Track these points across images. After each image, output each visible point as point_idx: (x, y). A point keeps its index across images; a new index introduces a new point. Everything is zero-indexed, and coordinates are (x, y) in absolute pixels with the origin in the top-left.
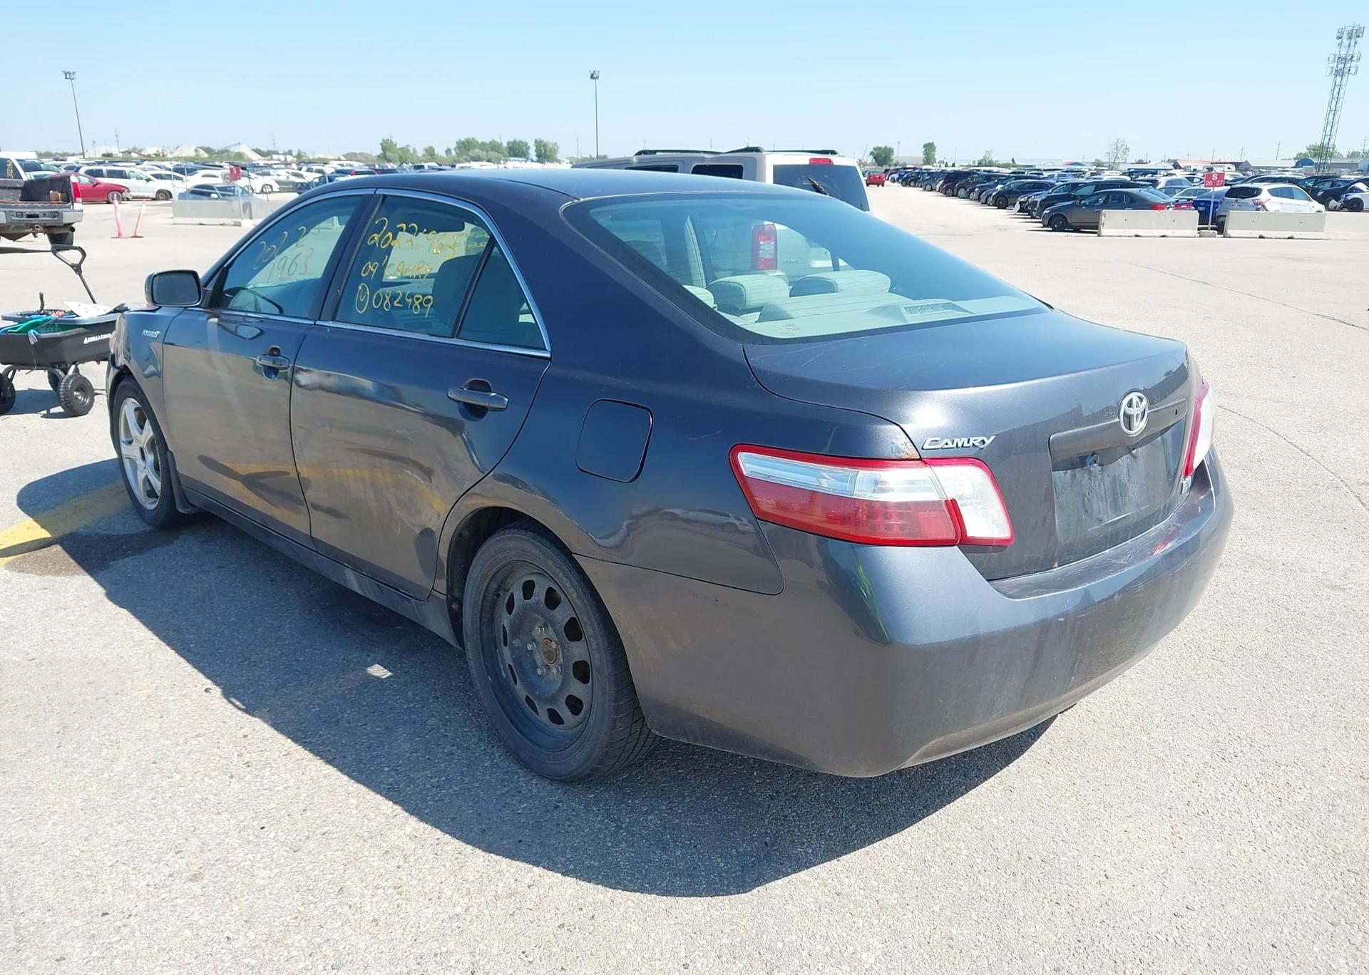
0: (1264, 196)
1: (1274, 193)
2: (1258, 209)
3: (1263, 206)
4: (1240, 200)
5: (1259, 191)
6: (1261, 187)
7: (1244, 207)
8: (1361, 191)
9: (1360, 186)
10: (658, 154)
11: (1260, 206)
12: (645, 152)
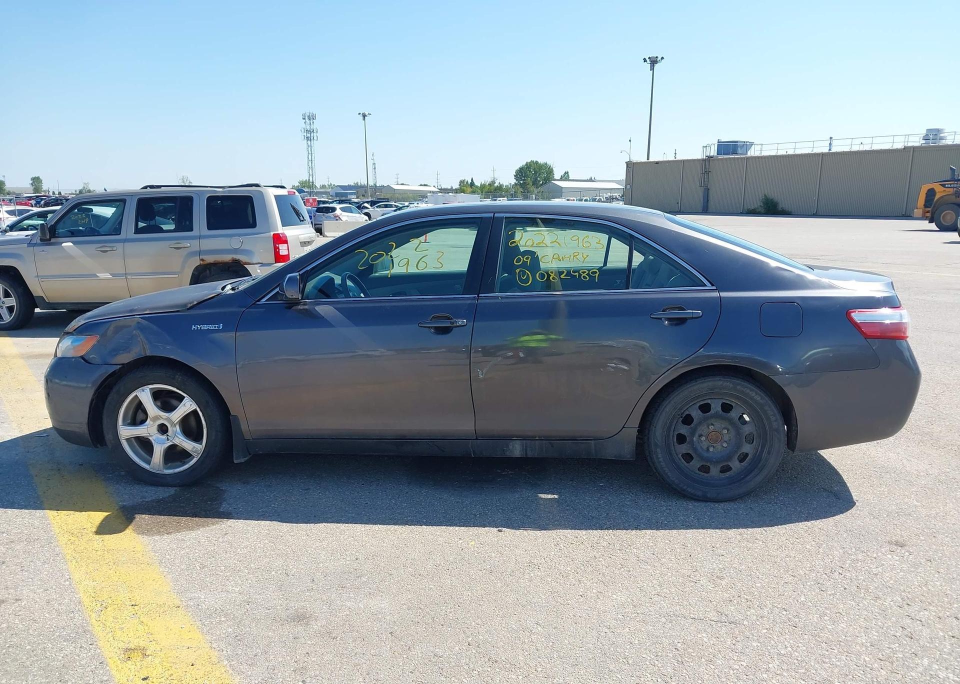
0: (338, 212)
1: (343, 209)
2: (337, 220)
3: (339, 218)
4: (325, 214)
5: (334, 209)
6: (336, 207)
7: (329, 218)
8: (367, 208)
9: (366, 205)
10: (162, 188)
11: (337, 218)
12: (152, 187)
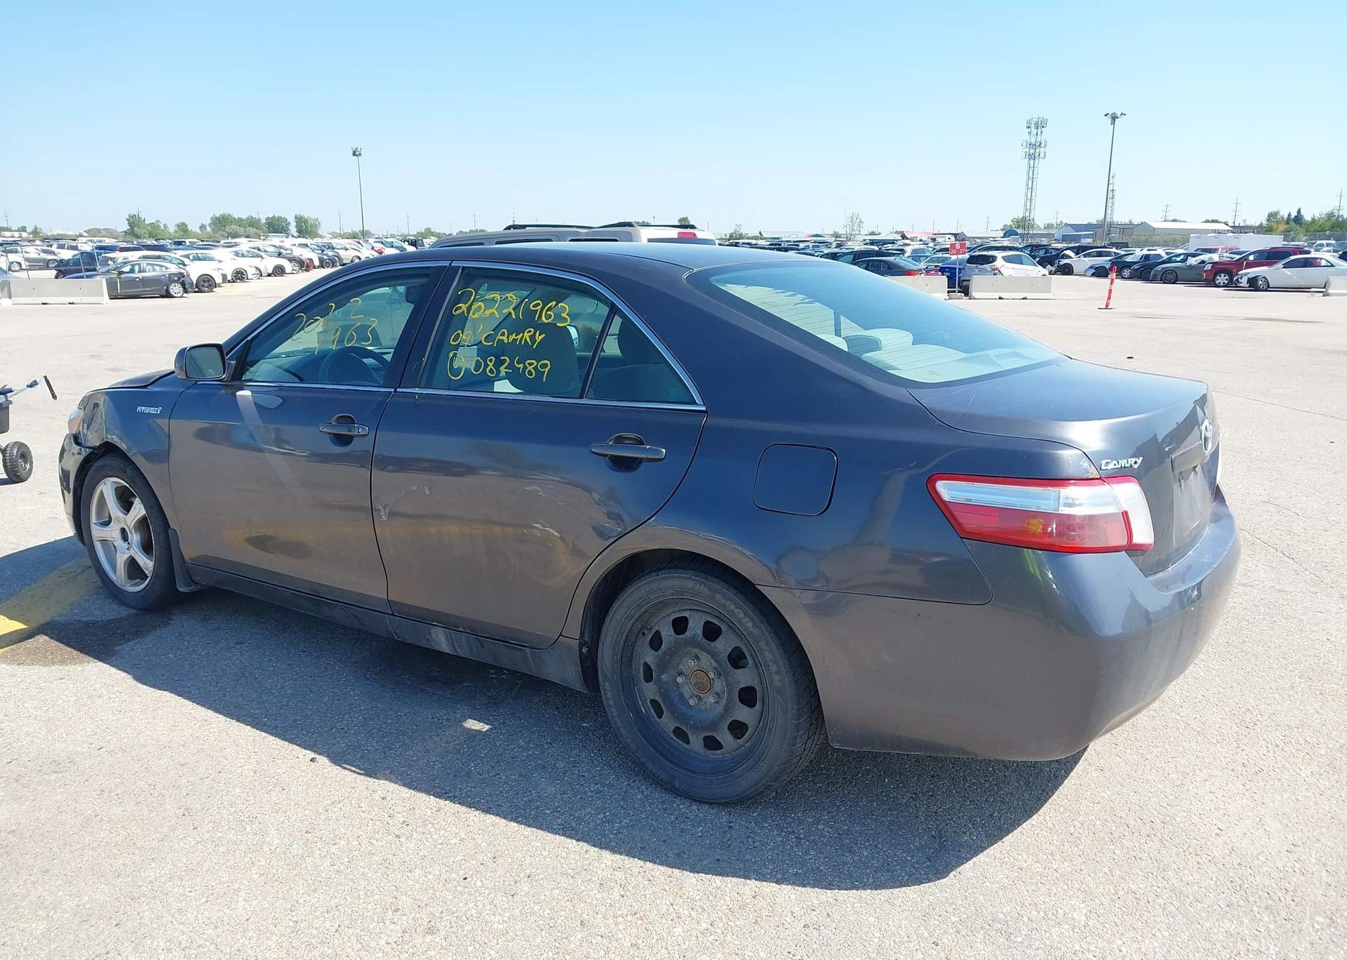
0: (999, 263)
1: (1007, 259)
2: (995, 274)
3: (999, 271)
4: (980, 266)
5: (994, 259)
6: (996, 255)
7: (984, 272)
8: (1071, 257)
9: (1069, 252)
10: (527, 228)
11: (996, 272)
12: (515, 227)
